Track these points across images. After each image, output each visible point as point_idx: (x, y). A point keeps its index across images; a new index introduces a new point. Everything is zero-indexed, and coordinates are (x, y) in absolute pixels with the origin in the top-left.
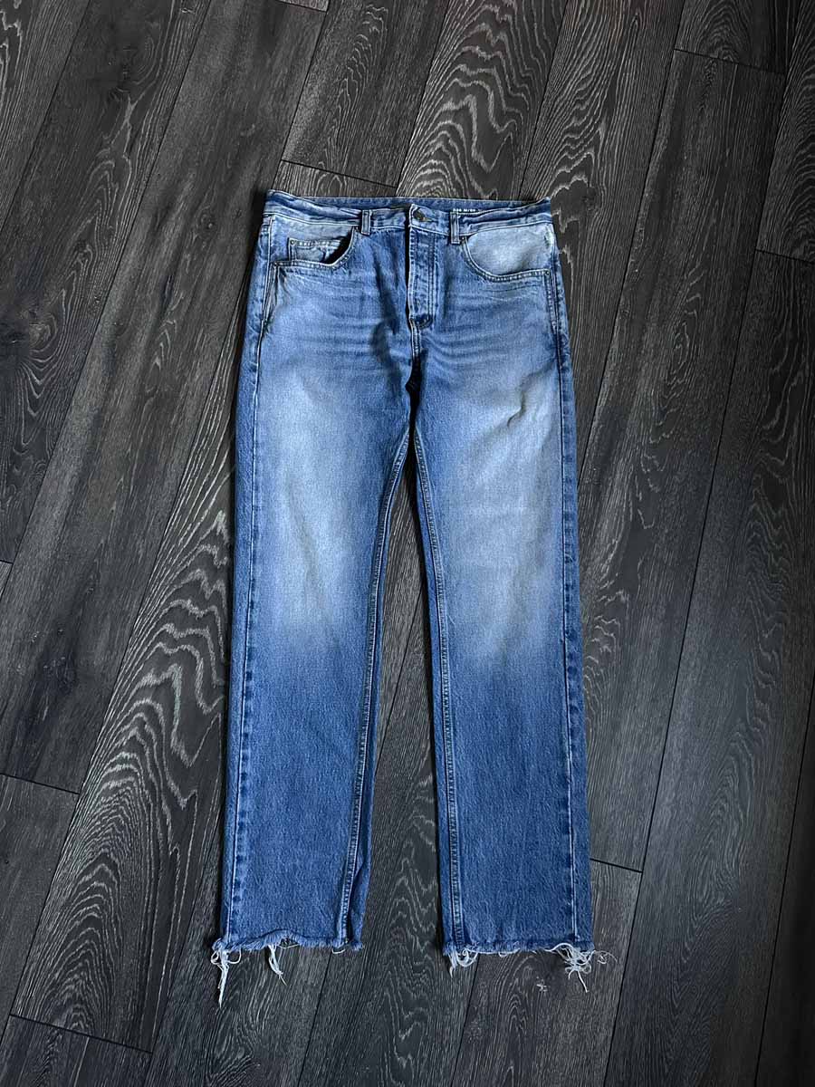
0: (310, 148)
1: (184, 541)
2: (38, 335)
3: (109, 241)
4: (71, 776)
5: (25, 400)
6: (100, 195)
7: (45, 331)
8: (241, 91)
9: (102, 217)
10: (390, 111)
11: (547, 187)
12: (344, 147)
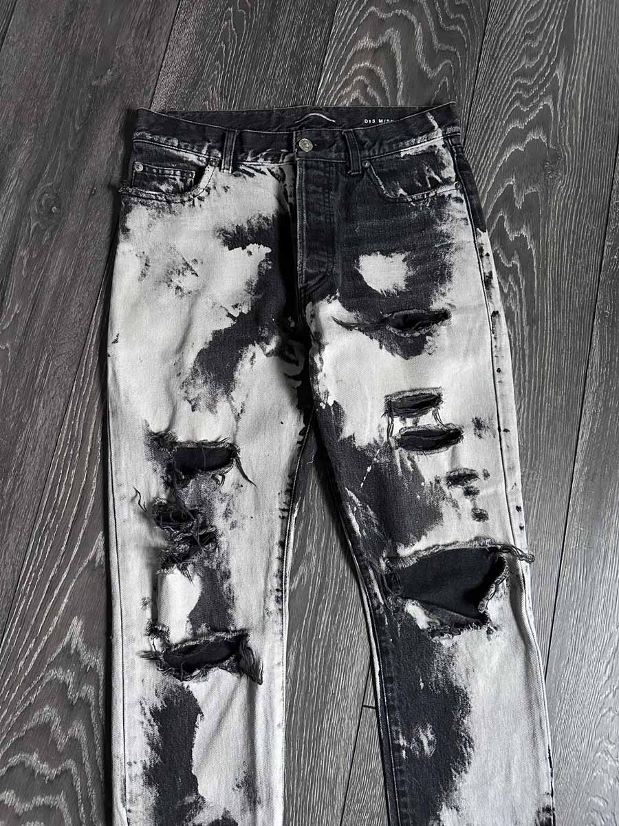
1: (26, 665)
8: (92, 26)
10: (289, 50)
11: (496, 149)
12: (231, 99)
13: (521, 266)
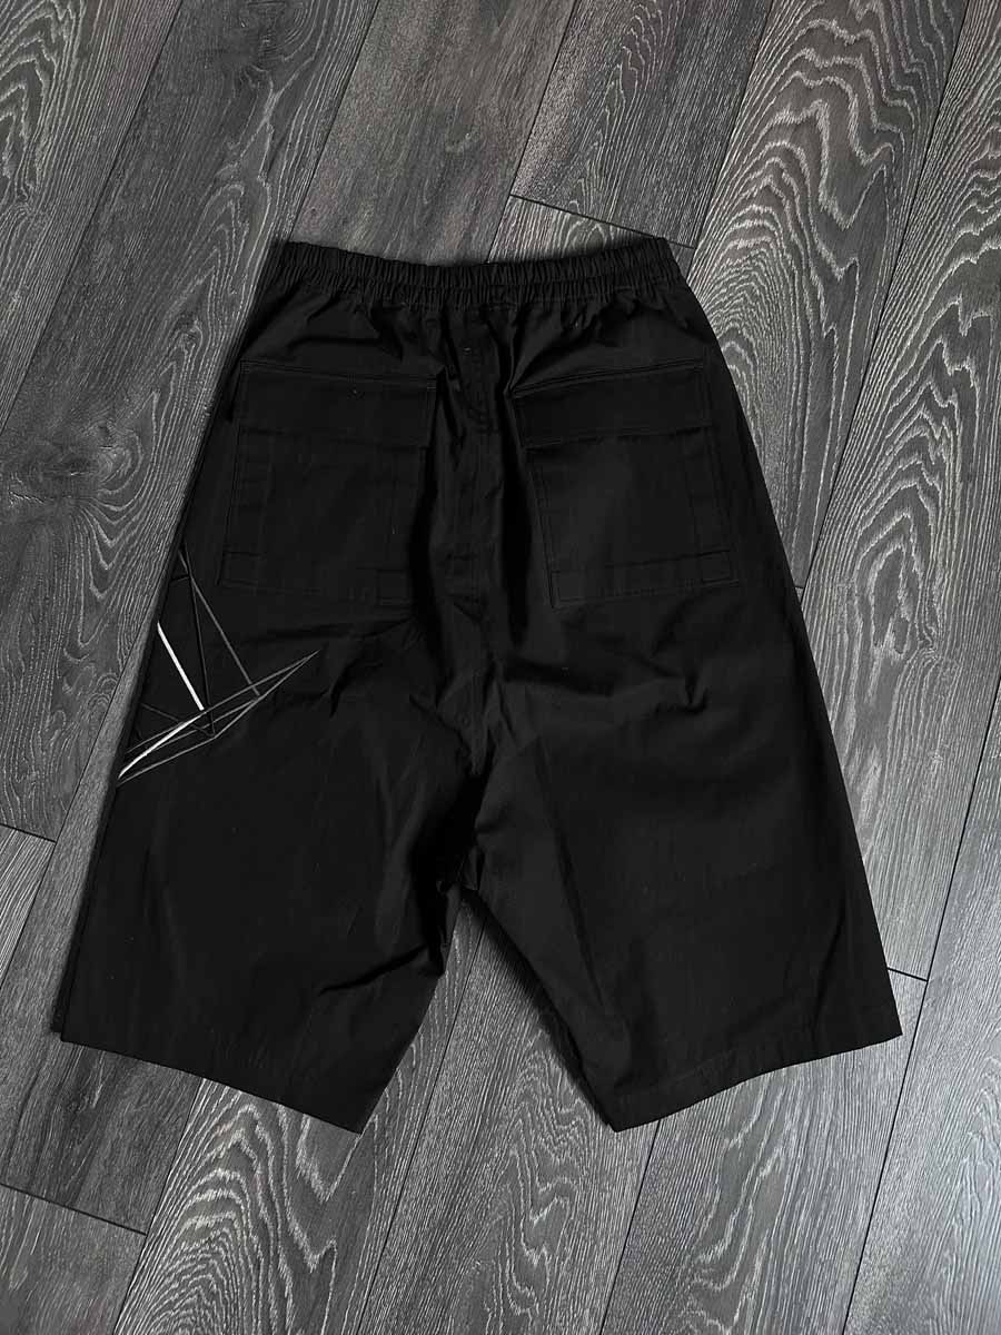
0: (557, 178)
2: (110, 466)
3: (229, 316)
4: (134, 1205)
5: (87, 573)
6: (218, 239)
7: (122, 459)
8: (450, 78)
9: (220, 279)
10: (688, 122)
11: (941, 258)
12: (612, 178)
13: (960, 406)
